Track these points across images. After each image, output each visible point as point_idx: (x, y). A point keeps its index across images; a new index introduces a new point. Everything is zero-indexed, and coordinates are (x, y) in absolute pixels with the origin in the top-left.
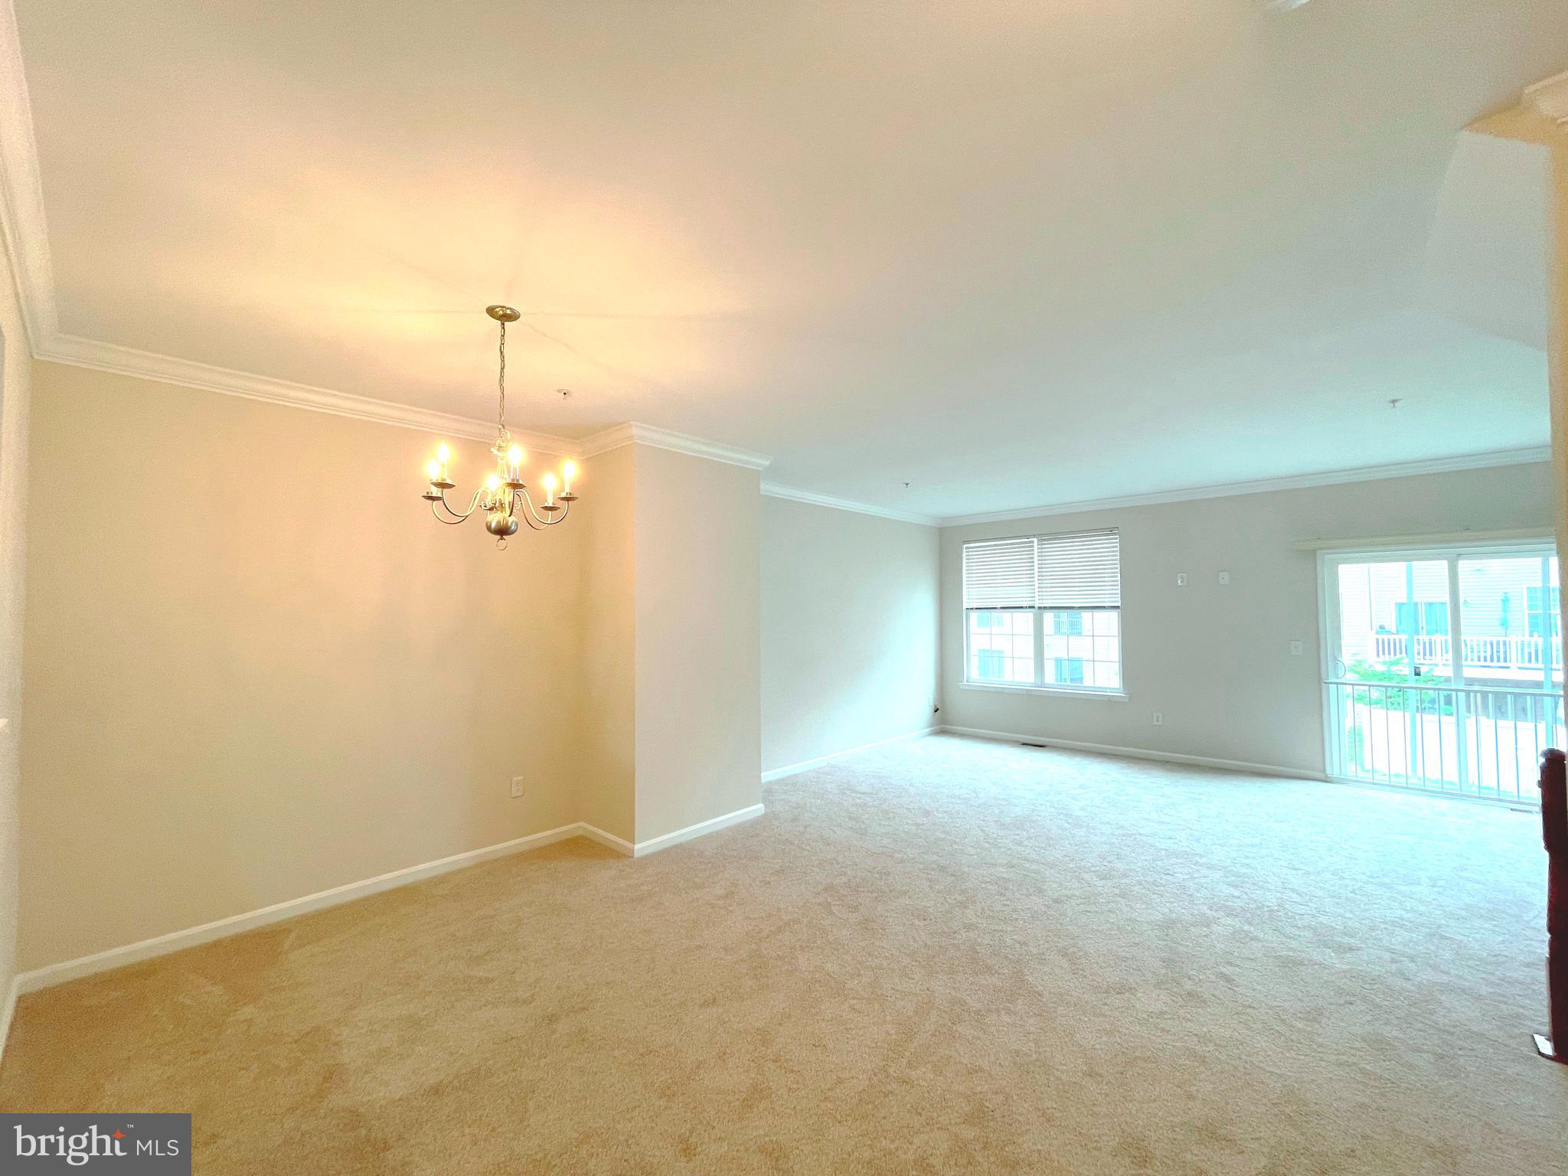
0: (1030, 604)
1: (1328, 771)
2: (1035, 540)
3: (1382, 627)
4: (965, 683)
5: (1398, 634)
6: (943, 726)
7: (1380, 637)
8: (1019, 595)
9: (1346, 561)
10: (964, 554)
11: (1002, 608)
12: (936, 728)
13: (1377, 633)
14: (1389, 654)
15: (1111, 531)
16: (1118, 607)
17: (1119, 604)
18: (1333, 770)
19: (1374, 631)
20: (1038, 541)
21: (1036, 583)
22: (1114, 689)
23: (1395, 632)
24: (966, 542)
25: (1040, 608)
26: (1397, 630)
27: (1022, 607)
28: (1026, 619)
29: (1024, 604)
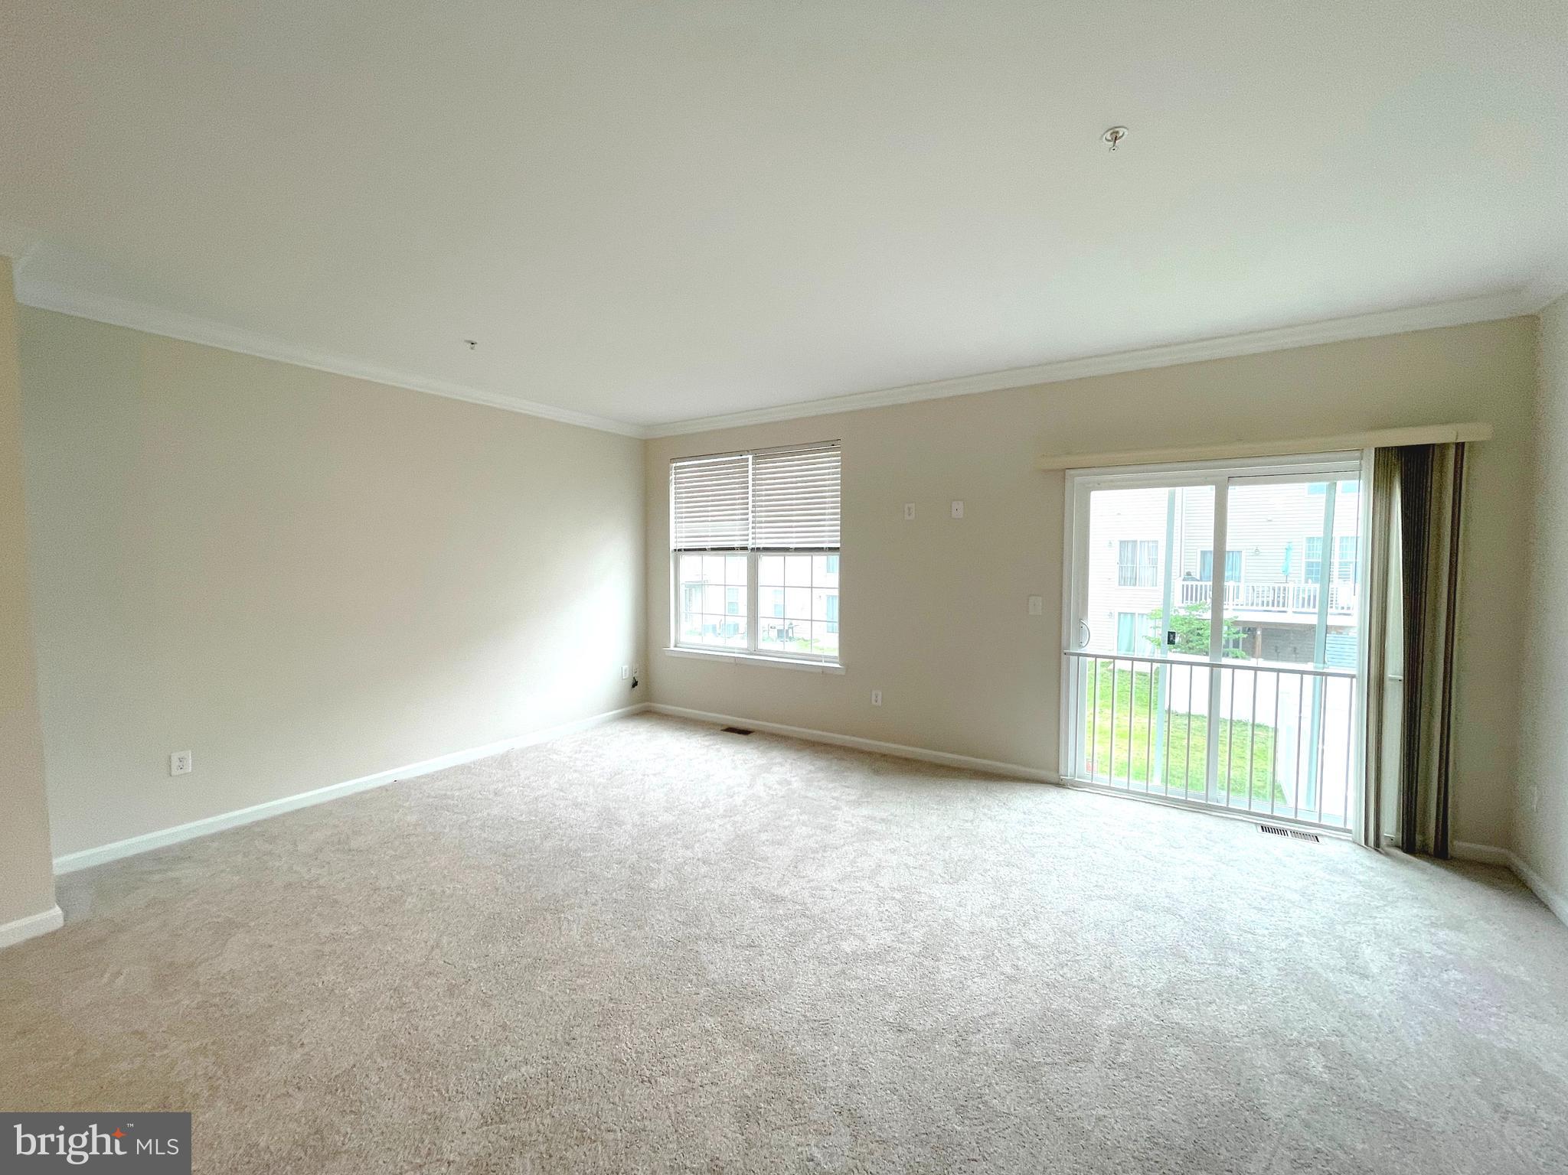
0: (743, 544)
1: (1062, 771)
2: (750, 457)
3: (1189, 574)
4: (672, 648)
5: (1201, 580)
6: (646, 704)
7: (1185, 583)
8: (731, 532)
9: (1100, 487)
10: (672, 477)
11: (713, 549)
12: (634, 707)
13: (1184, 580)
14: (1191, 600)
15: (832, 444)
16: (837, 549)
17: (838, 545)
18: (1068, 771)
19: (1183, 577)
20: (755, 458)
21: (750, 515)
22: (830, 657)
23: (1199, 579)
24: (674, 460)
25: (753, 549)
26: (1201, 577)
27: (733, 549)
28: (738, 564)
29: (736, 544)
